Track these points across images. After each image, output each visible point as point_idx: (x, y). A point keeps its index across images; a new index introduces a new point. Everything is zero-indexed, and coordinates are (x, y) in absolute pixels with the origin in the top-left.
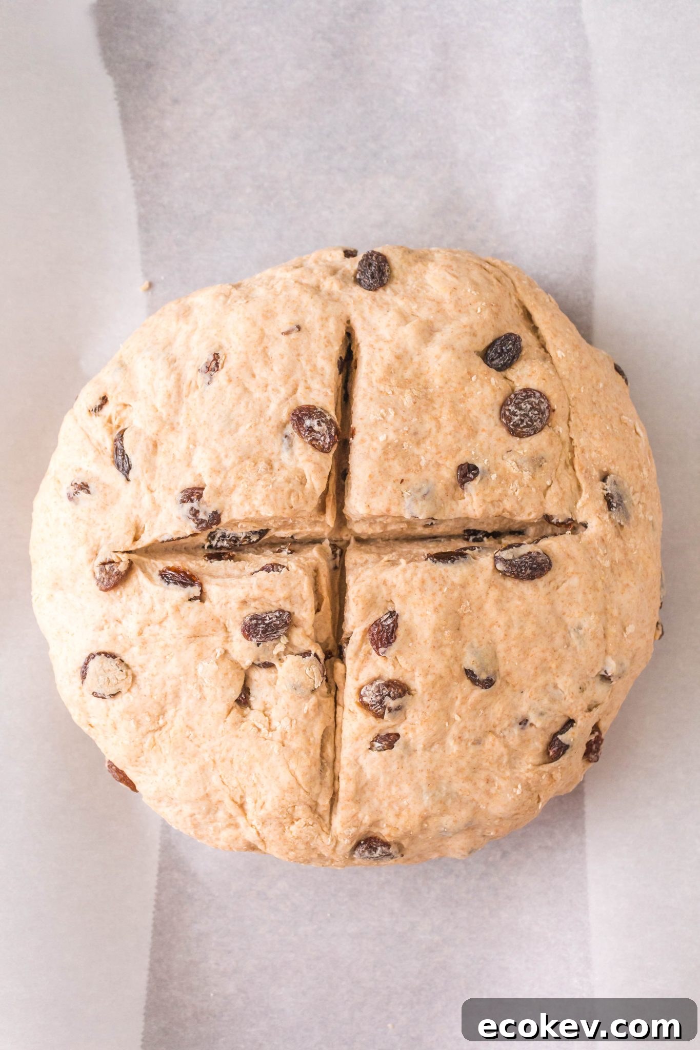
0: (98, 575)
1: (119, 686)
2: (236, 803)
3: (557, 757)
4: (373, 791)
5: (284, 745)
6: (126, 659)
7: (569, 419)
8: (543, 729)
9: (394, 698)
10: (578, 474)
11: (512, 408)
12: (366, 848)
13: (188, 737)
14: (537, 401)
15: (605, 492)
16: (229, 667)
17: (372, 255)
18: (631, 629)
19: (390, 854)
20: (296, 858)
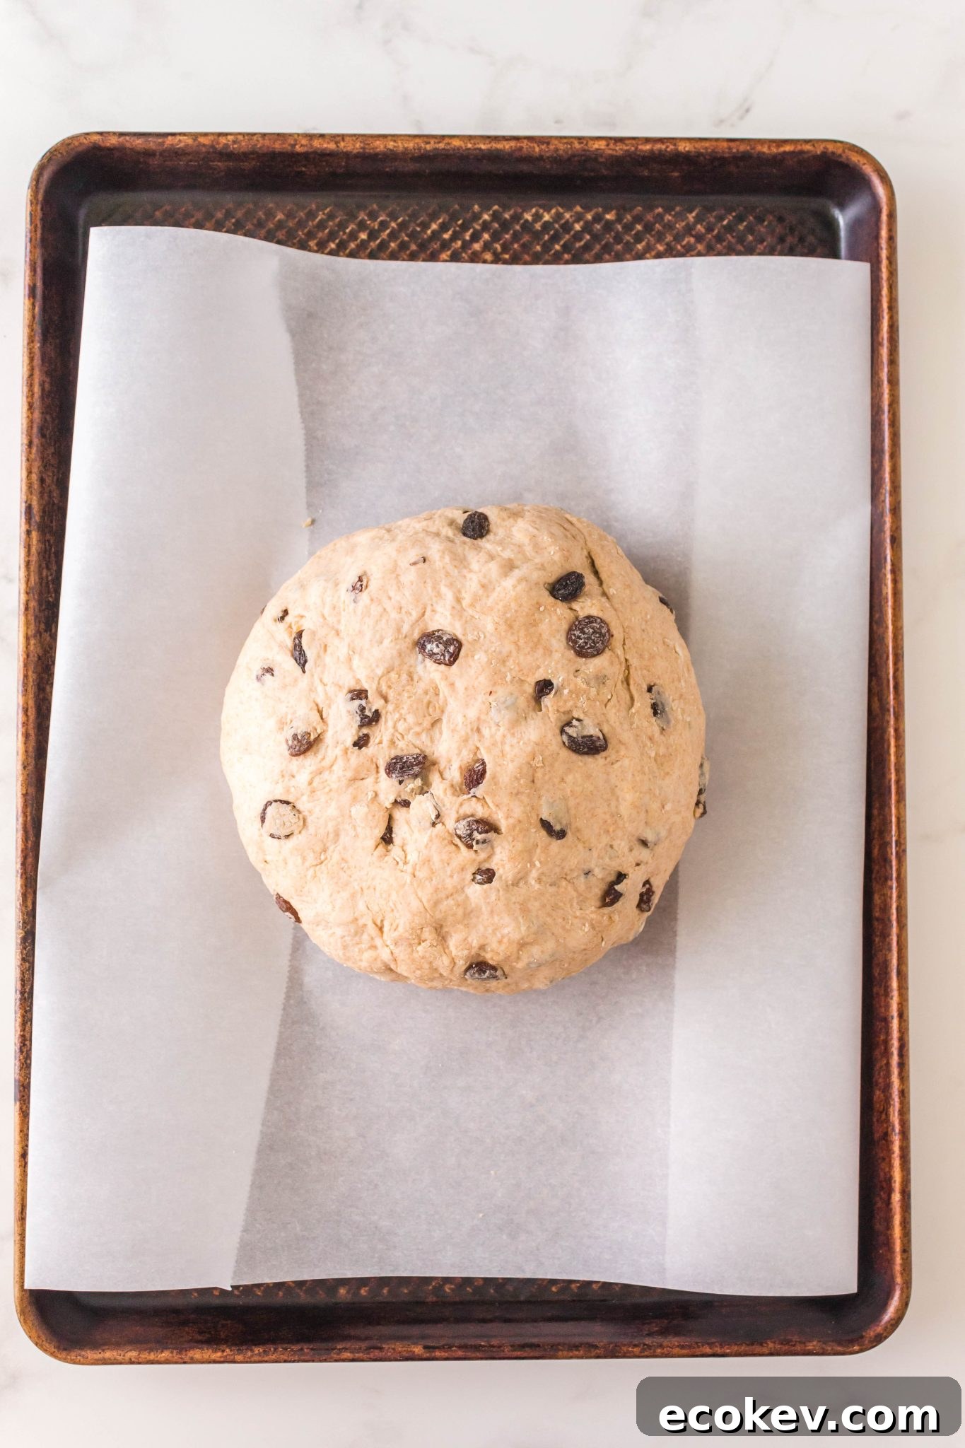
0: (290, 743)
1: (292, 828)
2: (377, 925)
3: (612, 903)
4: (478, 917)
5: (415, 877)
6: (299, 806)
7: (624, 644)
8: (602, 879)
9: (480, 833)
10: (632, 687)
11: (577, 633)
12: (477, 971)
13: (343, 868)
14: (598, 626)
15: (653, 701)
16: (377, 809)
17: (475, 515)
18: (668, 807)
19: (497, 977)
20: (422, 976)
